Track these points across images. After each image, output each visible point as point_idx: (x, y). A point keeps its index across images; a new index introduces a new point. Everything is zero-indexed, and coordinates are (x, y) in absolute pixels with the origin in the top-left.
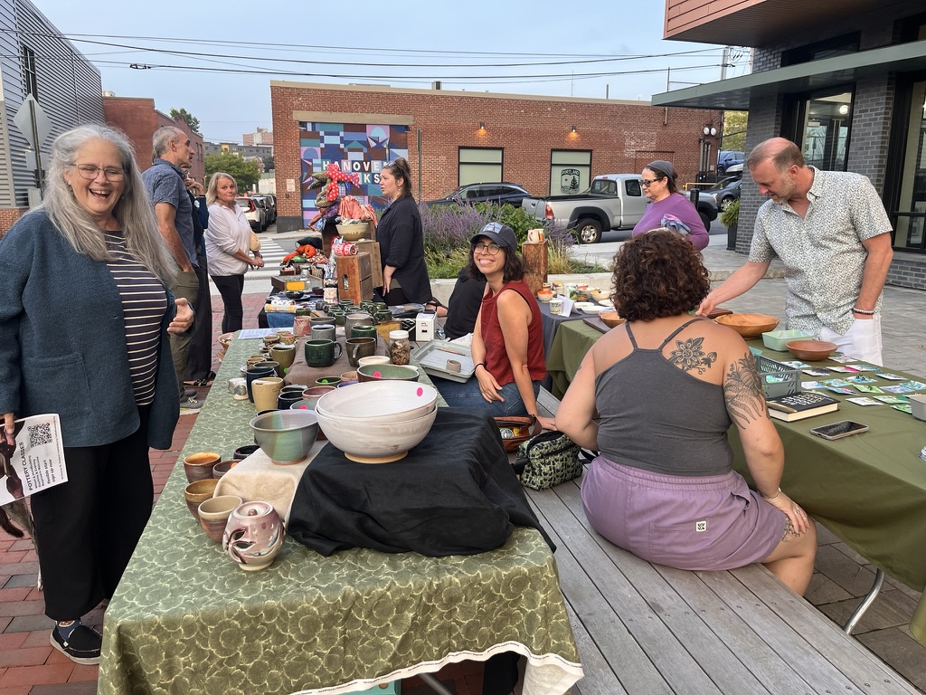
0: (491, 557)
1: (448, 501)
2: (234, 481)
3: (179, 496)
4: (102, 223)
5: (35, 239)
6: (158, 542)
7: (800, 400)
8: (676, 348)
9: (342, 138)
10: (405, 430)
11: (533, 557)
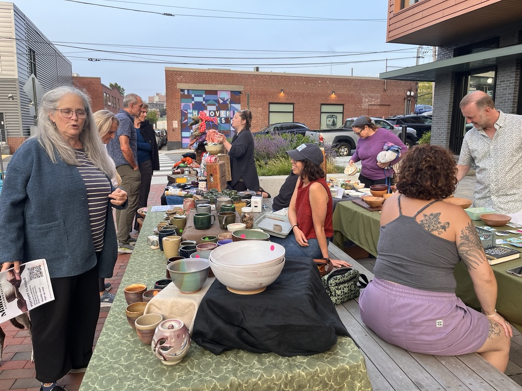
0: (323, 357)
1: (296, 321)
2: (157, 304)
3: (121, 312)
4: (72, 143)
5: (34, 154)
6: (109, 344)
7: (496, 251)
8: (423, 218)
9: (204, 98)
10: (267, 274)
11: (351, 357)
